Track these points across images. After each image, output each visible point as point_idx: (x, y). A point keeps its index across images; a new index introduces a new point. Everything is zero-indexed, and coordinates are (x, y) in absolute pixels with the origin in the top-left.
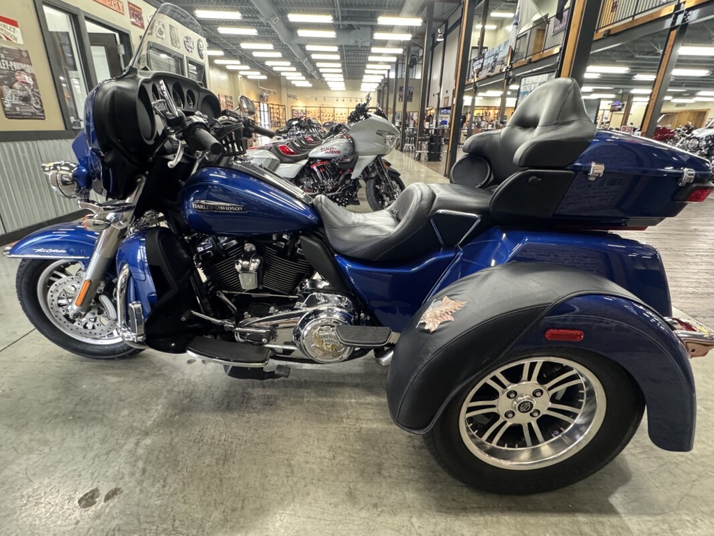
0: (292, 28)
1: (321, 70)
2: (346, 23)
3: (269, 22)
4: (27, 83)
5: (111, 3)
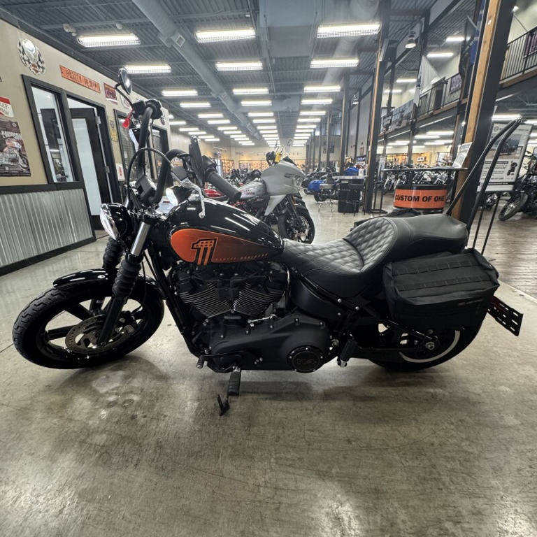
0: (237, 100)
1: (261, 132)
2: (279, 94)
3: (219, 97)
4: (16, 148)
5: (89, 84)
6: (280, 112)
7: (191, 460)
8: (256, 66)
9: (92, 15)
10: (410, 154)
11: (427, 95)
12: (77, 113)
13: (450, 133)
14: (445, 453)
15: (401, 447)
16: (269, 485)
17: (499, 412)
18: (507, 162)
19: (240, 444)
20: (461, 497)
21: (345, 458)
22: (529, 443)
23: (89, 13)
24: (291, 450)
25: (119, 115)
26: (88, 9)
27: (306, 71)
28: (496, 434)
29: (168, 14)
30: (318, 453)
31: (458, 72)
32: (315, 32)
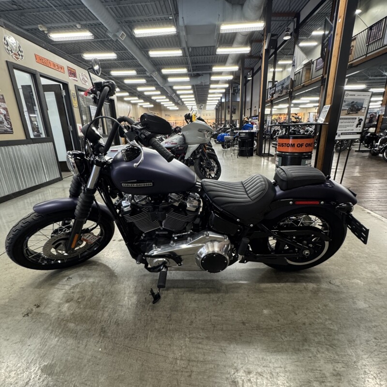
0: (165, 77)
1: (183, 100)
2: (195, 73)
3: (152, 75)
4: (2, 113)
5: (56, 67)
6: (196, 85)
7: (127, 341)
8: (178, 53)
9: (59, 18)
10: (289, 114)
11: (299, 72)
12: (48, 88)
13: (317, 98)
14: (313, 330)
15: (282, 327)
16: (184, 358)
17: (353, 298)
18: (356, 118)
19: (163, 328)
20: (325, 363)
21: (240, 336)
22: (374, 321)
23: (57, 17)
24: (201, 331)
25: (79, 89)
26: (56, 14)
27: (213, 56)
28: (351, 315)
29: (114, 17)
30: (221, 333)
31: (320, 56)
32: (219, 29)
